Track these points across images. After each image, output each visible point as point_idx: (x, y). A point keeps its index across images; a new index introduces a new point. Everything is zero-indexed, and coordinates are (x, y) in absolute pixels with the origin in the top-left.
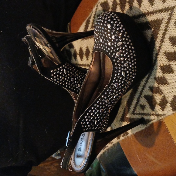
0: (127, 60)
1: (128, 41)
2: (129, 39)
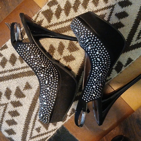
0: (97, 49)
1: (92, 37)
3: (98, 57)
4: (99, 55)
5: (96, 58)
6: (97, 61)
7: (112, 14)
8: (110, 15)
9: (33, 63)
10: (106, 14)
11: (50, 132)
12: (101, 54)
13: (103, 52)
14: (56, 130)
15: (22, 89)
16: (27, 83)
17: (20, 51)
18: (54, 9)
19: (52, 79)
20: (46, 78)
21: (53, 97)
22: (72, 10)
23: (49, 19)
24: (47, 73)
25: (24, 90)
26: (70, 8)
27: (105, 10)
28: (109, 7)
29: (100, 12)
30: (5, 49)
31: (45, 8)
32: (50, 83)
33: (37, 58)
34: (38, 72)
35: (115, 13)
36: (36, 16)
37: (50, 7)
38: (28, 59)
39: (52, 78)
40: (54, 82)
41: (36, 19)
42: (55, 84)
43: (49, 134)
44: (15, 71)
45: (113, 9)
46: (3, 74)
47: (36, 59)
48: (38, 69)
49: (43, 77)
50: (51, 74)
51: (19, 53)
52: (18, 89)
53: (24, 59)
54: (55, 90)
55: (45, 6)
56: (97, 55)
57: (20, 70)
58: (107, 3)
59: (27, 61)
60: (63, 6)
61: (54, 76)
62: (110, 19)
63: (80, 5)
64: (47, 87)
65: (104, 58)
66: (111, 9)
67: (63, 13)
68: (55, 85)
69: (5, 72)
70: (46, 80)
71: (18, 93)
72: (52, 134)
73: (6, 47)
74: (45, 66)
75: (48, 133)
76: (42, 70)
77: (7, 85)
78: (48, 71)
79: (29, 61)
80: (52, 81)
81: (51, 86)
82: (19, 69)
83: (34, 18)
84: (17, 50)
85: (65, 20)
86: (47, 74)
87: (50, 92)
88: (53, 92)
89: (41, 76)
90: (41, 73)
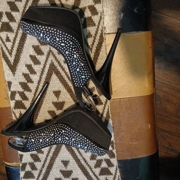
0: (55, 37)
1: (43, 28)
2: (42, 27)
3: (61, 43)
4: (59, 40)
5: (60, 45)
6: (63, 46)
7: (56, 56)
8: (56, 58)
9: (46, 142)
10: (52, 61)
11: (116, 174)
12: (61, 38)
13: (61, 36)
14: (118, 168)
15: (64, 169)
16: (63, 161)
17: (32, 148)
18: (18, 97)
19: (66, 133)
20: (63, 137)
21: (82, 138)
22: (30, 85)
23: (23, 107)
24: (59, 134)
25: (66, 168)
26: (27, 85)
27: (49, 59)
28: (49, 54)
29: (47, 64)
30: (23, 158)
31: (12, 104)
32: (69, 136)
33: (43, 136)
34: (56, 142)
35: (57, 53)
36: (13, 115)
37: (15, 100)
38: (41, 145)
39: (65, 131)
40: (70, 132)
41: (16, 117)
42: (71, 132)
43: (117, 176)
44: (46, 163)
45: (52, 53)
46: (42, 174)
47: (44, 138)
48: (53, 140)
49: (62, 139)
50: (62, 131)
51: (34, 150)
52: (62, 172)
53: (40, 149)
54: (77, 134)
55: (11, 103)
56: (59, 42)
57: (48, 159)
58: (44, 54)
59: (43, 146)
60: (21, 90)
61: (65, 130)
62: (59, 60)
63: (30, 75)
64: (71, 139)
65: (66, 40)
66: (51, 54)
67: (27, 93)
68: (73, 132)
69: (41, 171)
70: (65, 137)
71: (65, 174)
72: (118, 174)
73: (21, 156)
74: (53, 133)
75: (115, 176)
76: (55, 137)
77: (53, 177)
78: (58, 133)
79: (44, 145)
80: (68, 133)
81: (72, 136)
82: (46, 159)
83: (14, 118)
84: (31, 150)
85: (33, 95)
86: (61, 135)
87: (77, 139)
88: (78, 137)
89: (60, 140)
90: (58, 139)
